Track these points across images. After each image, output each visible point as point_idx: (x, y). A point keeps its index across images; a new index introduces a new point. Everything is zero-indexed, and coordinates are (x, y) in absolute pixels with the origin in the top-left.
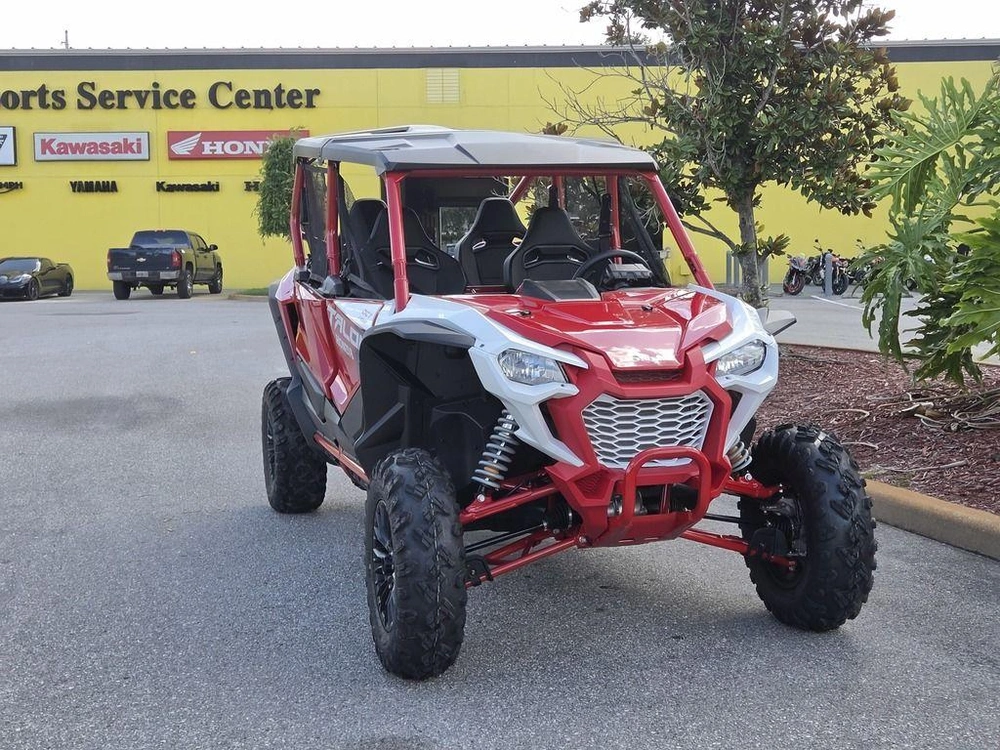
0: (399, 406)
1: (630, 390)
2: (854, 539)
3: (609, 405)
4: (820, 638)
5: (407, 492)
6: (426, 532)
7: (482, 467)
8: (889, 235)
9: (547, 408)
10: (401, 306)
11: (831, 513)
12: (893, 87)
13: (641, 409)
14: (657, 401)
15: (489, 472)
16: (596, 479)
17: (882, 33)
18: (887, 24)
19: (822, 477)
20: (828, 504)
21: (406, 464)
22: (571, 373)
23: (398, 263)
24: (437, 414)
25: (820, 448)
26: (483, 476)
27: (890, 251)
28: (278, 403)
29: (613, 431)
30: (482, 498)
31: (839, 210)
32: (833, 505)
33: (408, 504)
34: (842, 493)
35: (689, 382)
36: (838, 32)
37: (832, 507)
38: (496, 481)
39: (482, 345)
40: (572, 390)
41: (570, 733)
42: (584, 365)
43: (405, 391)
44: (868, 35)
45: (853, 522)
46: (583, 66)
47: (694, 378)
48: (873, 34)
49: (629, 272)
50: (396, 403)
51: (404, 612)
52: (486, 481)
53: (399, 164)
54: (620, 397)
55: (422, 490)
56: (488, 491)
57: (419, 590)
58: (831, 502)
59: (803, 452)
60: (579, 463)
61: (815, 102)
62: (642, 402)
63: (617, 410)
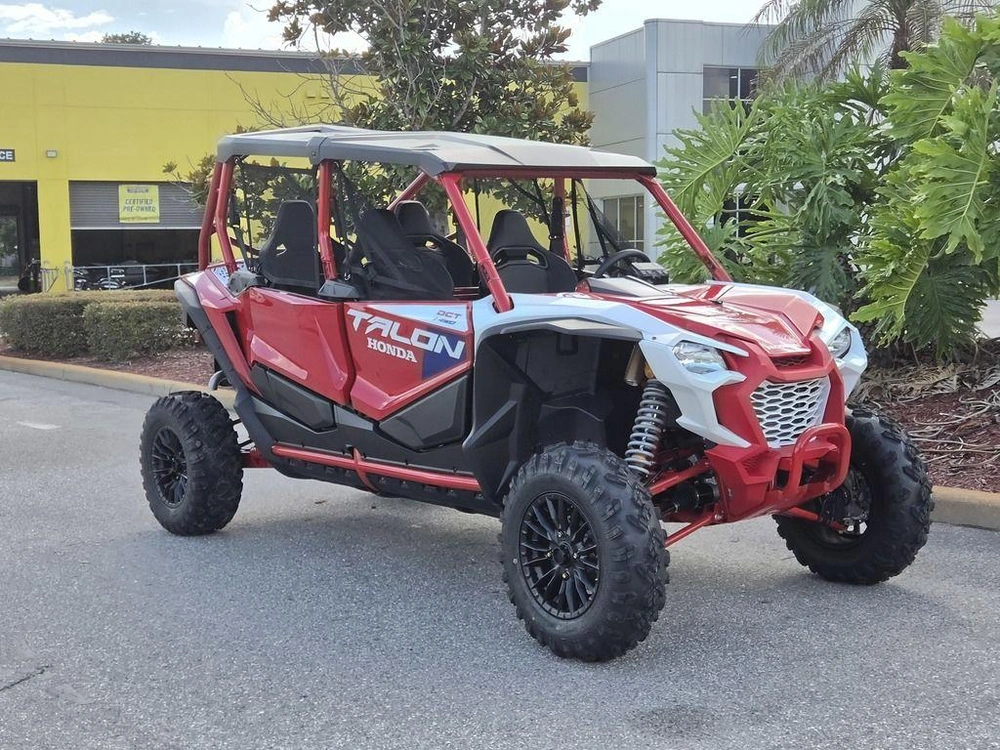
0: (511, 404)
1: (789, 374)
3: (763, 389)
6: (641, 516)
7: (630, 455)
9: (719, 396)
10: (505, 305)
11: (904, 477)
12: (573, 103)
13: (783, 392)
14: (796, 384)
15: (640, 458)
17: (562, 50)
18: (566, 42)
19: (888, 446)
20: (901, 469)
21: (592, 454)
22: (731, 361)
23: (488, 263)
24: (547, 409)
25: (881, 422)
29: (763, 413)
33: (614, 491)
36: (520, 47)
37: (905, 472)
39: (654, 338)
40: (739, 377)
42: (745, 354)
43: (518, 389)
44: (548, 52)
47: (824, 361)
48: (552, 51)
50: (508, 400)
51: (625, 594)
52: (638, 467)
53: (458, 164)
54: (775, 381)
58: (904, 468)
60: (746, 444)
61: (524, 117)
62: (786, 385)
63: (768, 394)
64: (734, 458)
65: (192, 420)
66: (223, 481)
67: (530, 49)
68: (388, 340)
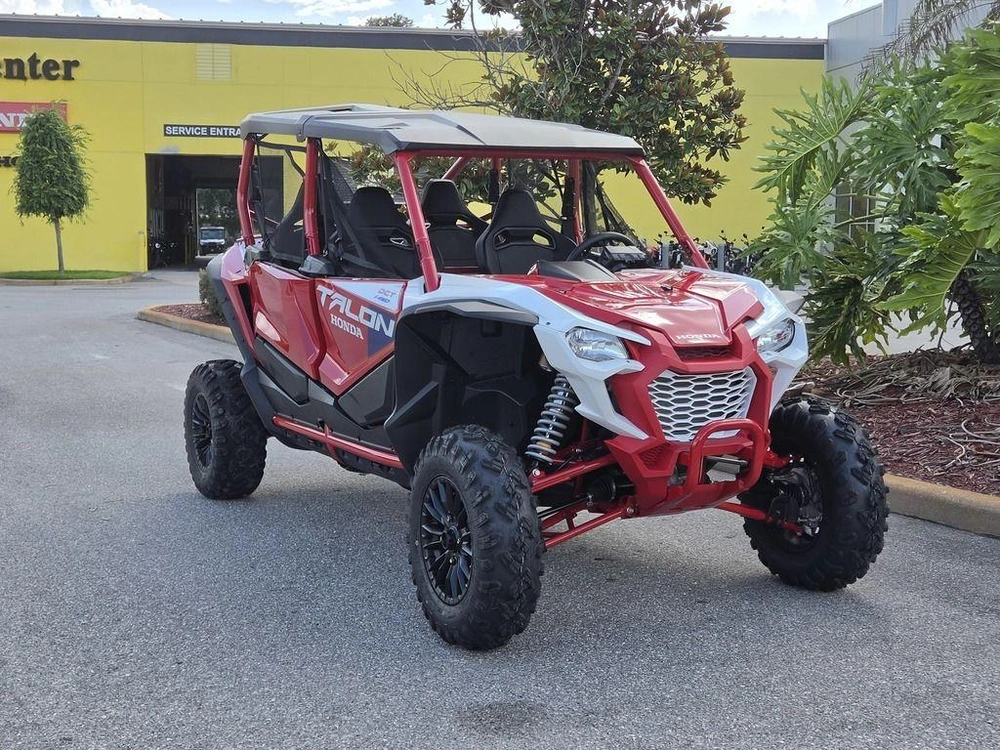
0: (432, 385)
2: (873, 503)
3: (669, 380)
5: (483, 467)
6: (509, 504)
7: (535, 442)
9: (617, 386)
10: (432, 285)
11: (853, 479)
12: (728, 81)
13: (695, 384)
14: (709, 376)
15: (543, 446)
16: (658, 451)
17: (719, 28)
18: (725, 19)
19: (840, 446)
20: (849, 471)
21: (476, 439)
22: (632, 350)
23: (422, 242)
24: (470, 391)
25: (836, 420)
26: (536, 450)
28: (216, 386)
29: (669, 405)
30: (537, 472)
31: (680, 199)
32: (854, 472)
33: (487, 478)
34: (861, 460)
35: (740, 357)
36: (676, 25)
37: (853, 474)
38: (549, 455)
39: (548, 323)
40: (637, 366)
42: (648, 343)
43: (439, 369)
44: (705, 30)
45: (872, 488)
46: (436, 50)
47: (744, 353)
48: (709, 29)
49: (627, 254)
50: (430, 381)
51: (488, 583)
52: (540, 455)
53: (411, 143)
54: (681, 372)
55: (499, 464)
56: (543, 465)
57: (504, 561)
58: (852, 470)
60: (643, 436)
61: (665, 96)
62: (698, 377)
63: (675, 385)
64: (631, 450)
65: (218, 388)
66: (244, 448)
67: (685, 27)
68: (344, 316)
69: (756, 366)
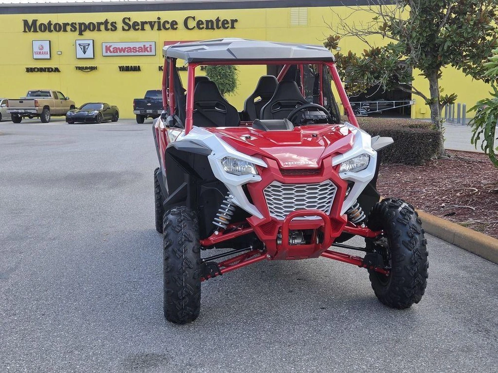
0: (185, 184)
1: (288, 180)
2: (414, 261)
3: (279, 187)
4: (398, 312)
6: (178, 250)
7: (218, 217)
8: (491, 94)
9: (246, 187)
10: (187, 133)
11: (402, 246)
13: (296, 189)
14: (305, 185)
15: (221, 220)
16: (270, 225)
19: (399, 227)
20: (401, 242)
21: (176, 214)
23: (189, 110)
24: (204, 188)
25: (401, 212)
26: (218, 222)
27: (491, 102)
29: (281, 200)
30: (217, 233)
31: (483, 80)
32: (404, 242)
33: (172, 236)
34: (409, 236)
35: (322, 176)
37: (403, 244)
38: (225, 224)
39: (214, 154)
40: (258, 178)
41: (241, 358)
42: (266, 166)
43: (187, 176)
45: (415, 253)
47: (325, 172)
49: (315, 116)
50: (184, 182)
52: (220, 225)
54: (283, 183)
55: (179, 228)
56: (220, 229)
57: (174, 279)
59: (391, 214)
61: (472, 23)
62: (297, 185)
63: (284, 189)
64: (255, 224)
69: (335, 181)
